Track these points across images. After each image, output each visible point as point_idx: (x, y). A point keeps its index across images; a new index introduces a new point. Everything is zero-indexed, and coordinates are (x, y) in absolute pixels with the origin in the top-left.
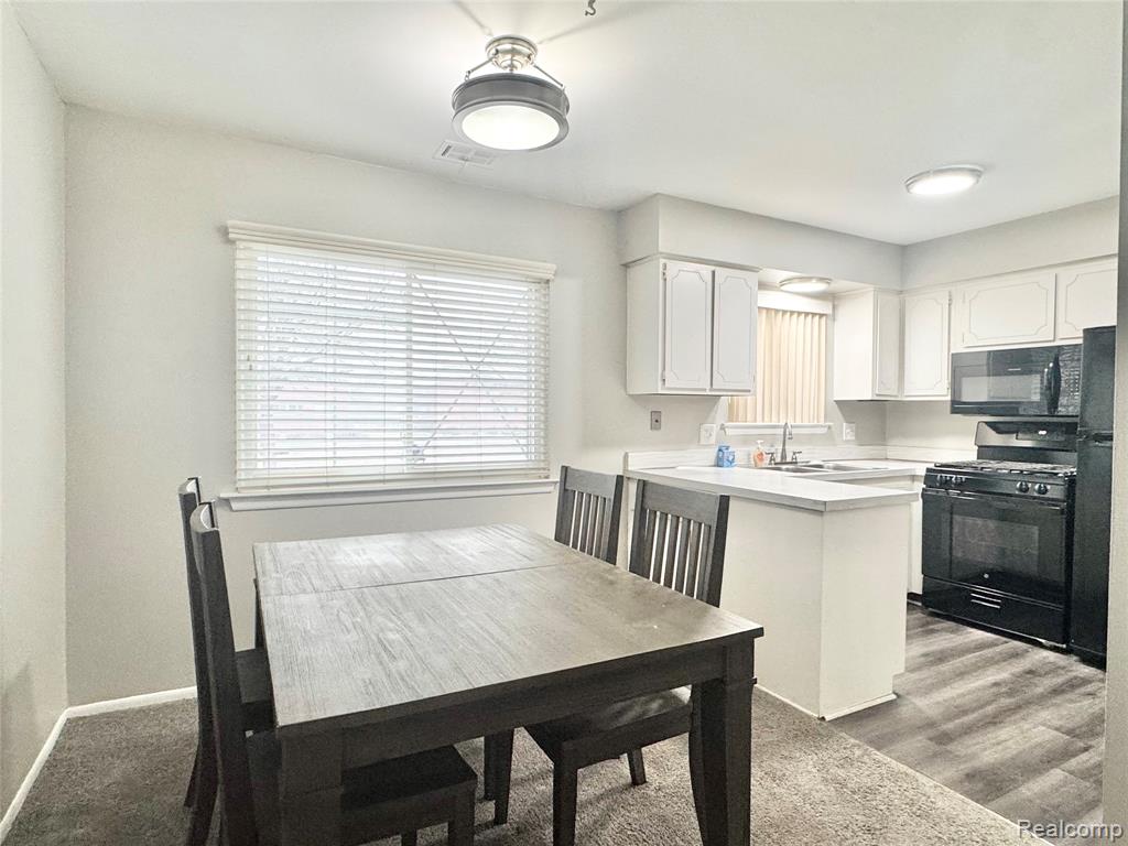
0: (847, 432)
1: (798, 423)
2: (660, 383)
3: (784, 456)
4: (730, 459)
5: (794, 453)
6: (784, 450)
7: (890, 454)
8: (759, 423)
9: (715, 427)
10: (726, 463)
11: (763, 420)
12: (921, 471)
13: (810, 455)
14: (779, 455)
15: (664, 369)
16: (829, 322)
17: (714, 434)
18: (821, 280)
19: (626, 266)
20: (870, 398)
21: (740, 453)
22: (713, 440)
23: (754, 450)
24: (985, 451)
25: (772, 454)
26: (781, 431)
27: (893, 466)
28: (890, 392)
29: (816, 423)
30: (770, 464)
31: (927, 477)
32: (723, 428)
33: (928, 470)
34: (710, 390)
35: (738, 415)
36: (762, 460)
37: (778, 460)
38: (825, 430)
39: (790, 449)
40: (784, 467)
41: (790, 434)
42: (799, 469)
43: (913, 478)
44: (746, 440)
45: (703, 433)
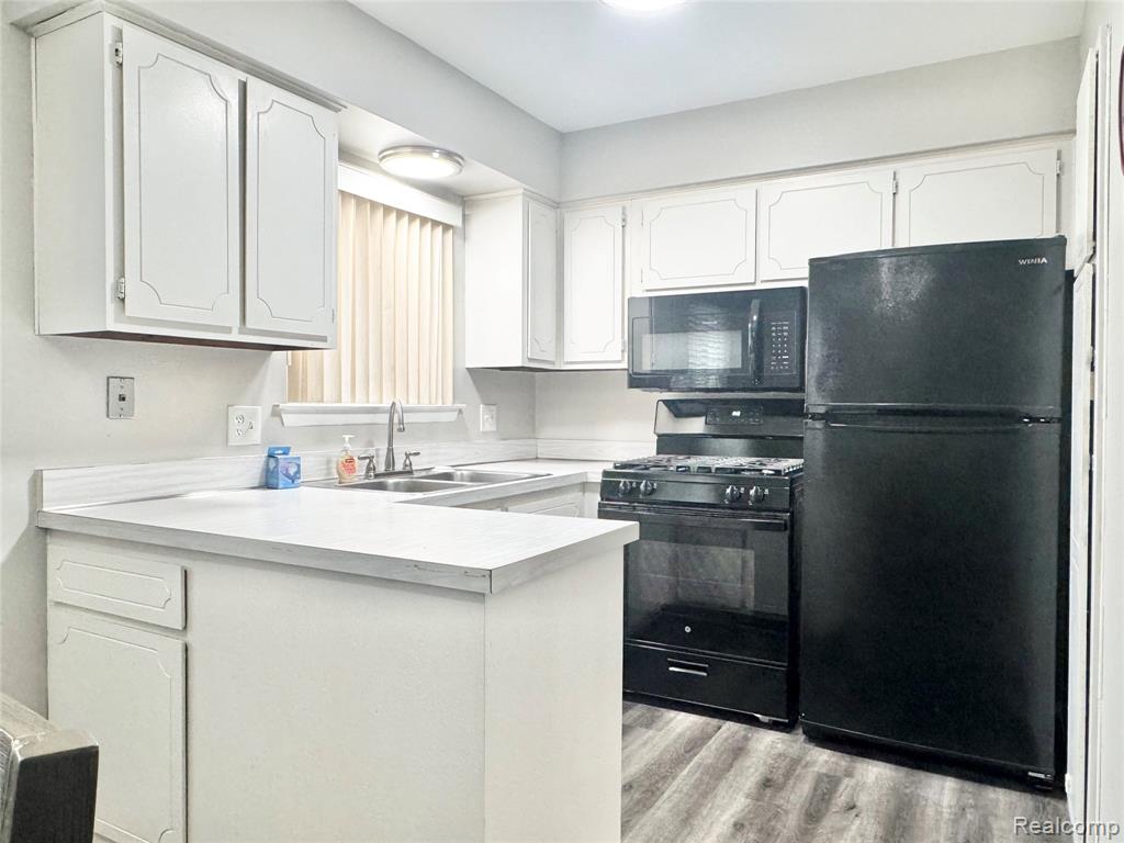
0: (484, 419)
1: (413, 403)
2: (111, 307)
3: (390, 461)
4: (292, 471)
5: (407, 456)
6: (390, 451)
7: (542, 451)
8: (346, 403)
9: (261, 413)
10: (282, 480)
11: (354, 400)
12: (595, 475)
13: (434, 458)
14: (383, 459)
15: (121, 273)
16: (459, 242)
17: (258, 426)
18: (449, 155)
19: (27, 30)
20: (519, 364)
21: (311, 460)
22: (256, 436)
23: (336, 453)
24: (667, 443)
25: (371, 458)
26: (384, 418)
27: (559, 471)
28: (546, 356)
29: (440, 404)
30: (367, 477)
31: (605, 485)
32: (276, 412)
33: (606, 474)
34: (241, 332)
35: (305, 390)
36: (352, 470)
37: (381, 469)
38: (453, 416)
39: (400, 449)
40: (391, 481)
41: (401, 422)
42: (417, 484)
43: (584, 486)
44: (322, 434)
45: (234, 423)
